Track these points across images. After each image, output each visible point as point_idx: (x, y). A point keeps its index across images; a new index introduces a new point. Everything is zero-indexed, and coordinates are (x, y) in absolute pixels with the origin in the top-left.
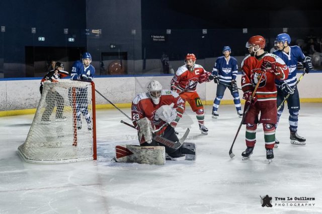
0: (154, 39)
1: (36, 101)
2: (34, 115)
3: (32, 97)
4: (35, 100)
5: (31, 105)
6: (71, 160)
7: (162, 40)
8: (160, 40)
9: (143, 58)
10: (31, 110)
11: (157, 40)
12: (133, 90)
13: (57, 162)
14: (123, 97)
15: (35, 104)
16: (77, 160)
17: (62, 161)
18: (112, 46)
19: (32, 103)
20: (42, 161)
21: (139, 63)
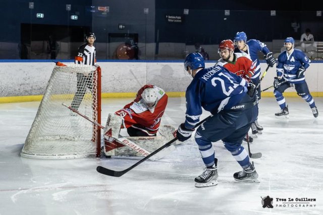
0: (169, 20)
1: (32, 87)
2: (40, 103)
3: (27, 82)
4: (31, 85)
5: (26, 91)
6: (68, 156)
7: (178, 21)
8: (176, 21)
9: (156, 41)
10: (26, 97)
11: (172, 21)
12: (144, 77)
13: (51, 157)
14: (131, 85)
15: (31, 90)
16: (76, 156)
17: (57, 157)
18: (121, 27)
19: (27, 89)
20: (35, 155)
21: (151, 47)
